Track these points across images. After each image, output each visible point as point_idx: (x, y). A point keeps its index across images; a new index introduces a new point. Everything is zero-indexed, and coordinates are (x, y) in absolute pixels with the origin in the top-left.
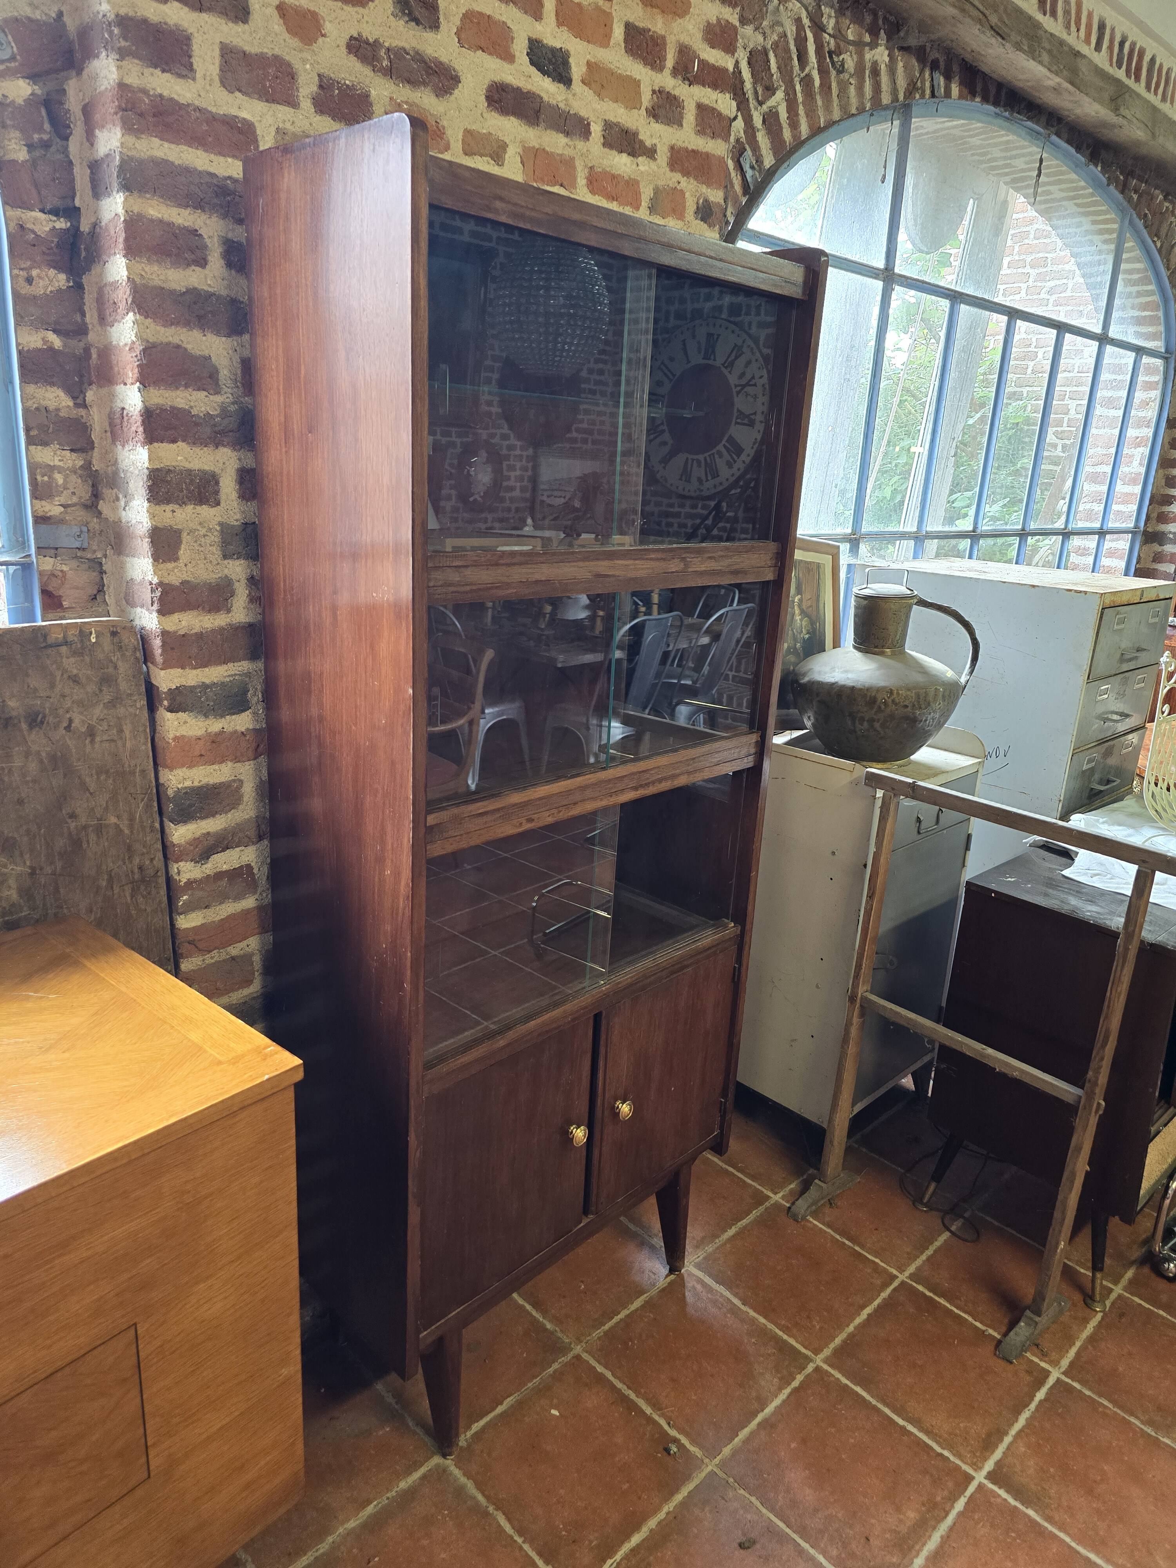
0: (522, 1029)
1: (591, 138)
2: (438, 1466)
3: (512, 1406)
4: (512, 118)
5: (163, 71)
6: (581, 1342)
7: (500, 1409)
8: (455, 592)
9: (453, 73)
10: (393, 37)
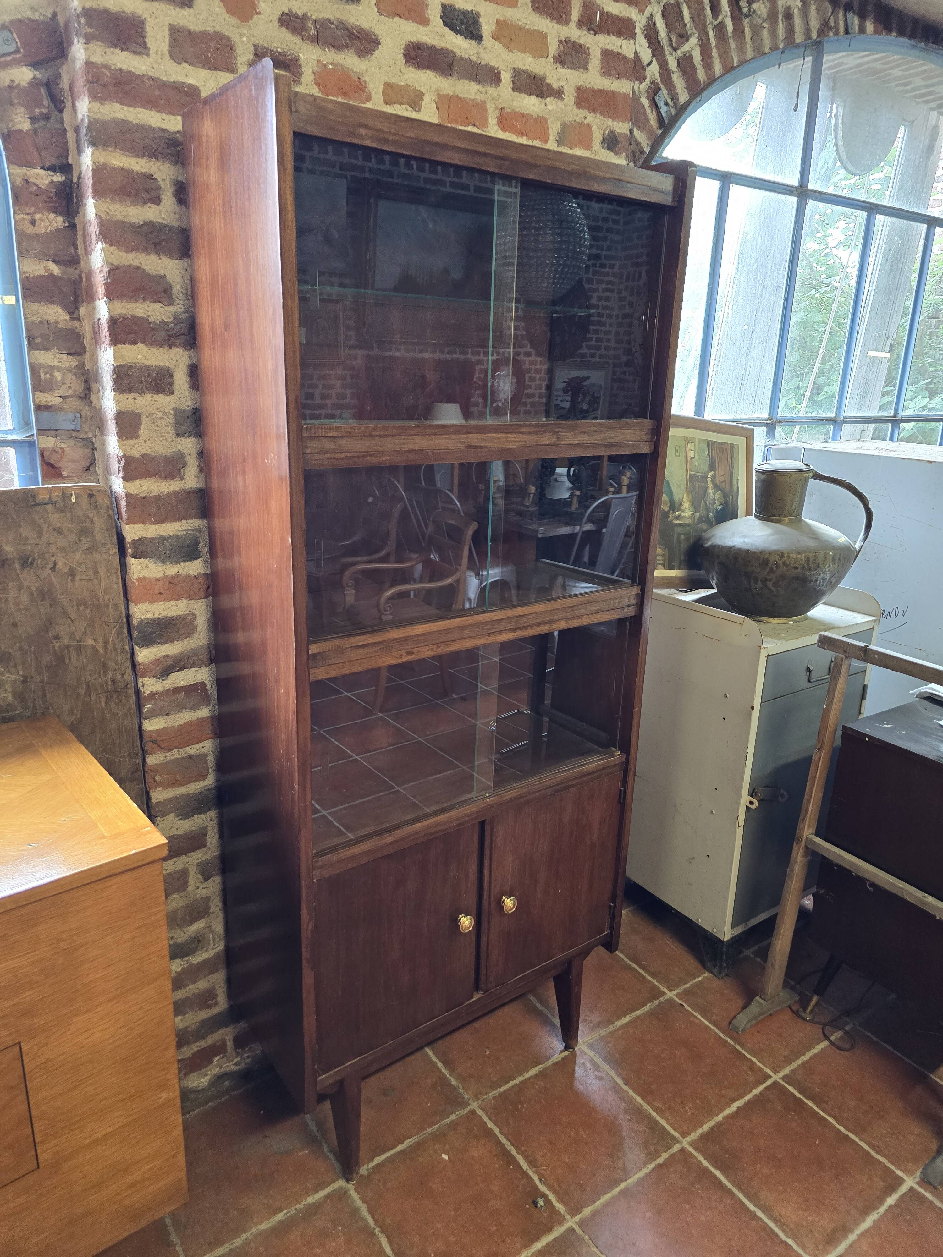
0: (407, 830)
1: (501, 85)
2: (341, 1188)
3: (411, 1145)
4: (428, 71)
5: (122, 50)
6: (478, 1099)
7: (400, 1148)
8: (331, 458)
9: (373, 37)
10: (319, 11)
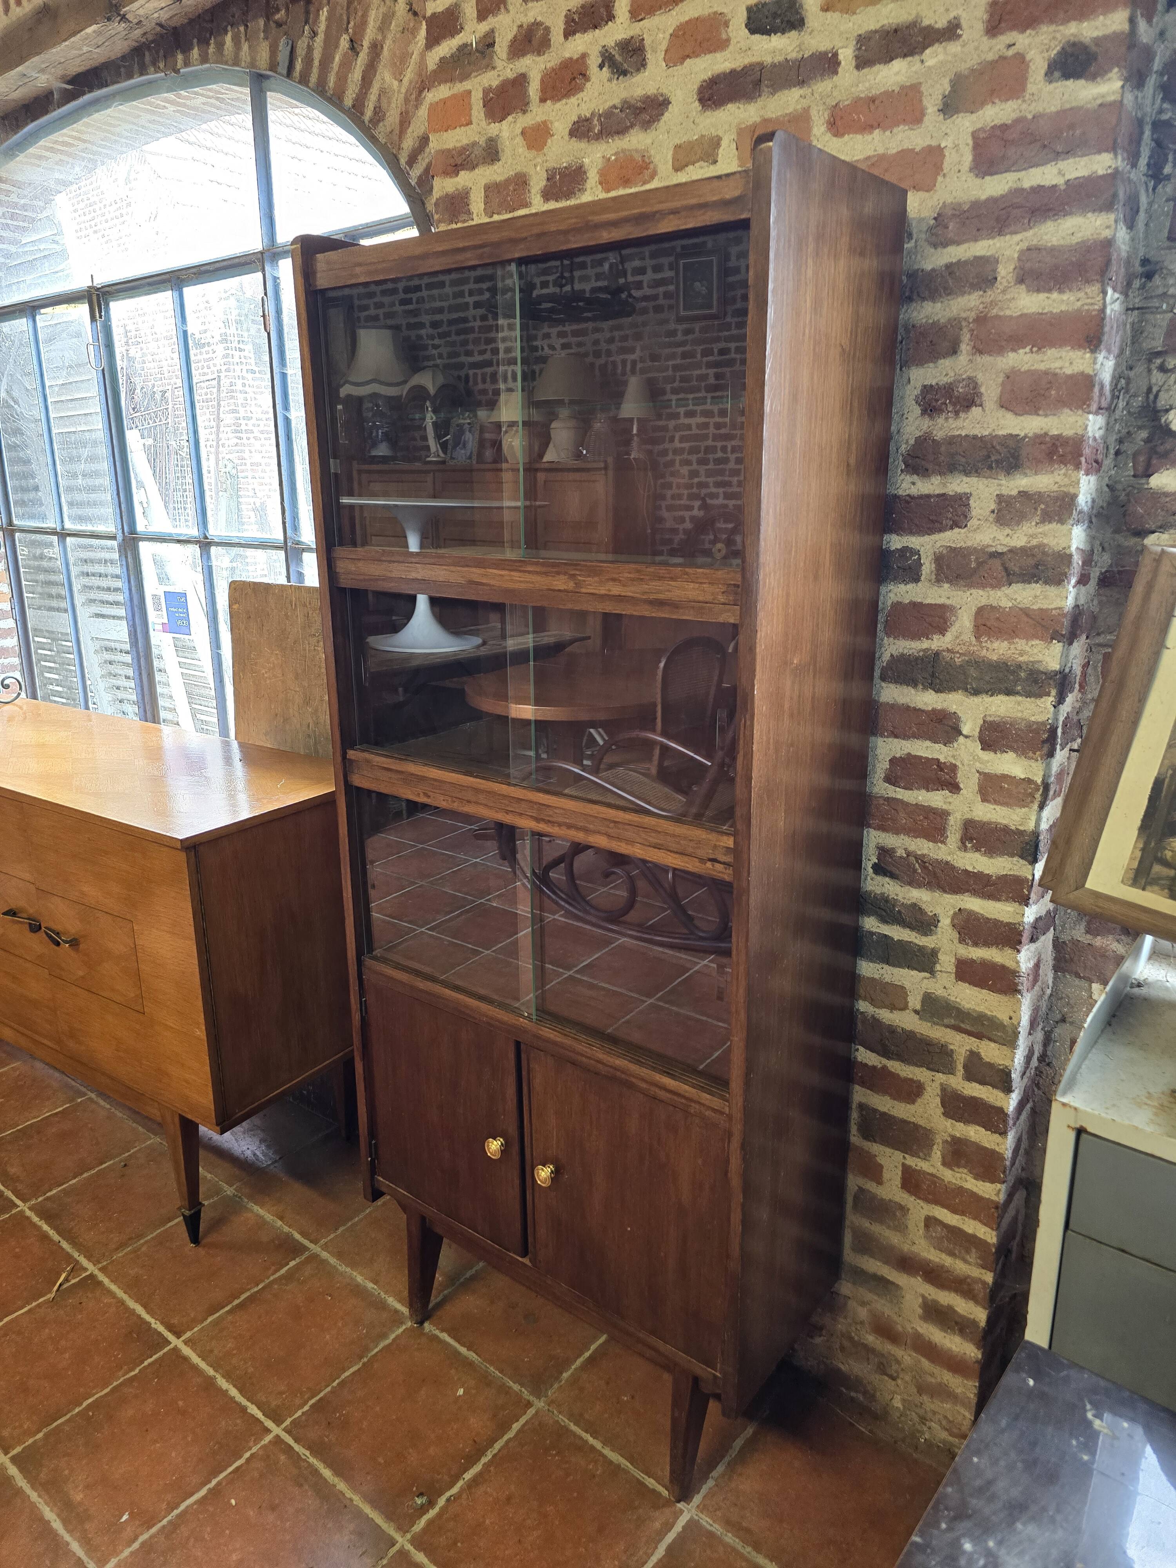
1: (840, 70)
2: (406, 1317)
4: (729, 106)
6: (550, 1405)
7: (463, 1350)
9: (661, 99)
10: (606, 101)
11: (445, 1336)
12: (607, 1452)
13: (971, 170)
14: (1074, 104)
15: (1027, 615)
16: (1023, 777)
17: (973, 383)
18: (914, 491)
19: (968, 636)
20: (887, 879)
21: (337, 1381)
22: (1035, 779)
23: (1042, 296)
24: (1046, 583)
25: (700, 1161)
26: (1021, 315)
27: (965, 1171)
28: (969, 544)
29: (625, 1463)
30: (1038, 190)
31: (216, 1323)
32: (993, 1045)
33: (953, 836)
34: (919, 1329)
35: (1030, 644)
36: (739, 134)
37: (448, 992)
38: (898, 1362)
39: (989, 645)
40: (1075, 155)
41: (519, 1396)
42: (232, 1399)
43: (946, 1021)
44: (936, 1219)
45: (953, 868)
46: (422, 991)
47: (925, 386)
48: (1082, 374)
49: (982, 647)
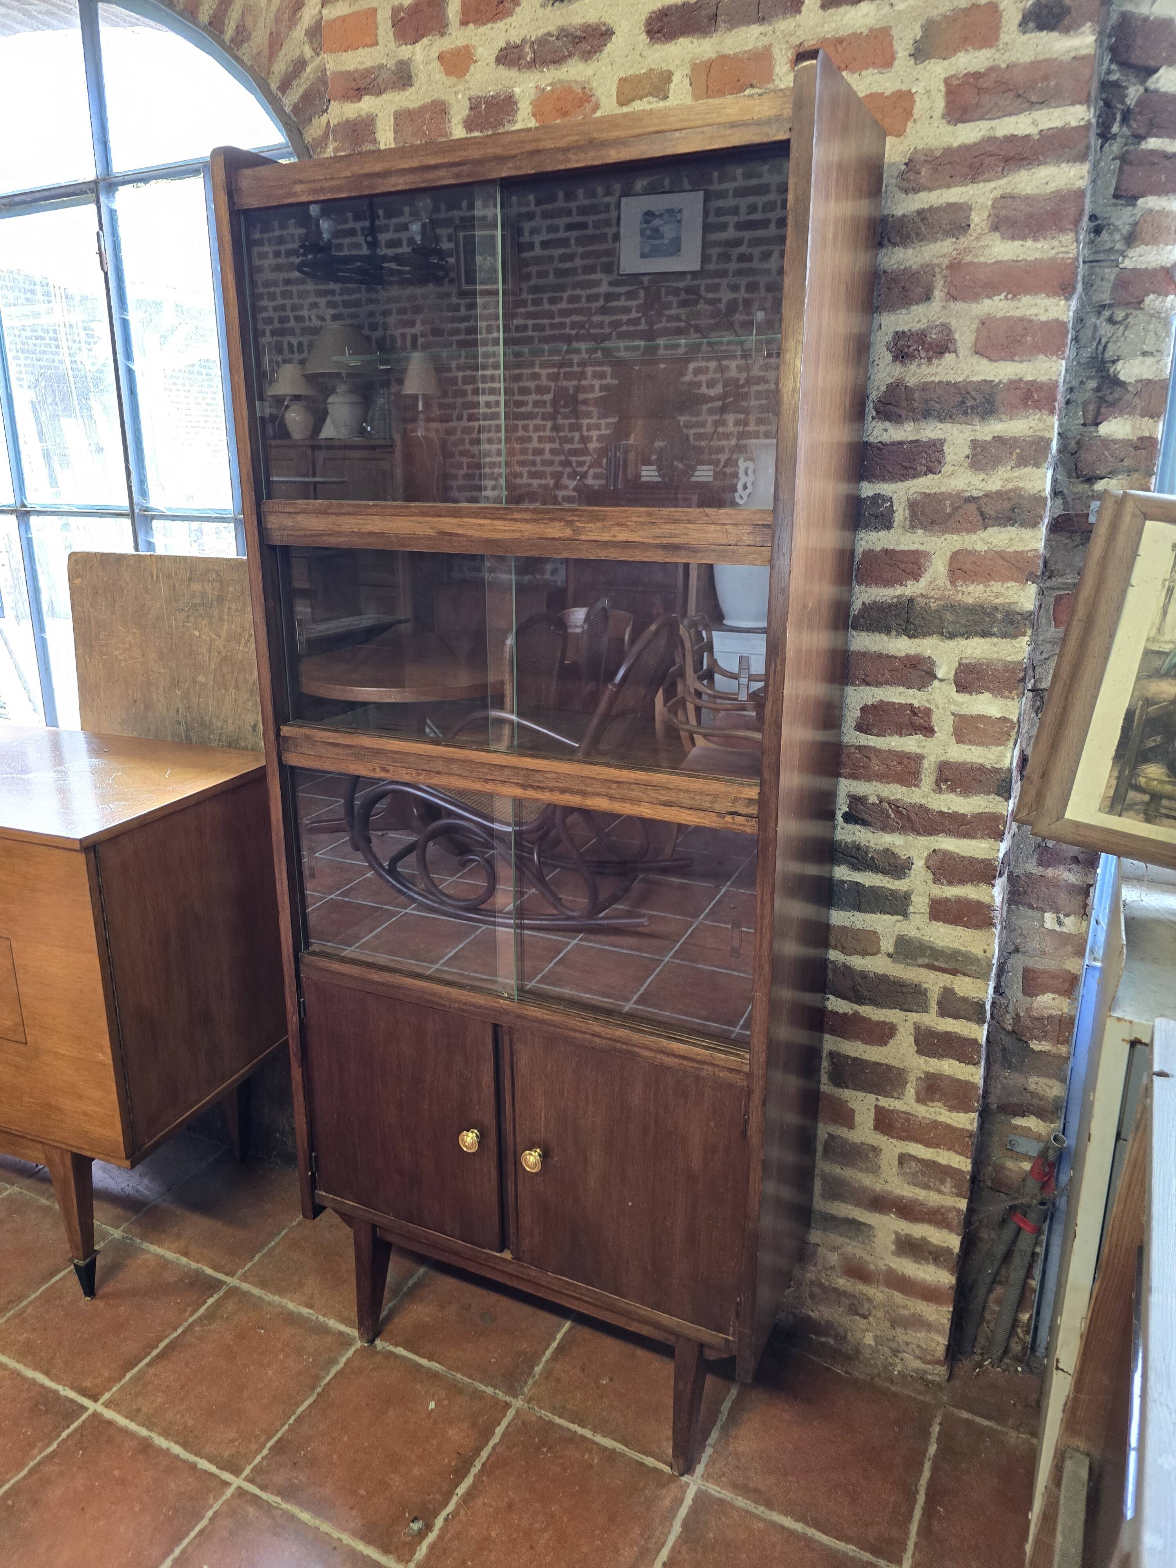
1: (804, 9)
2: (353, 1338)
3: (431, 1369)
4: (681, 40)
6: (529, 1403)
7: (424, 1362)
8: (290, 535)
9: (604, 28)
10: (539, 28)
11: (400, 1351)
12: (599, 1439)
13: (943, 117)
14: (1048, 56)
15: (1003, 558)
16: (998, 716)
17: (946, 329)
18: (886, 438)
19: (943, 580)
20: (858, 827)
21: (293, 1418)
22: (1011, 717)
23: (1017, 243)
24: (1022, 525)
25: (712, 1124)
26: (996, 262)
27: (940, 1104)
28: (944, 489)
29: (619, 1447)
30: (1011, 139)
31: (137, 1379)
32: (967, 979)
33: (928, 779)
34: (892, 1265)
35: (1005, 586)
36: (693, 70)
37: (409, 981)
38: (870, 1300)
39: (964, 588)
40: (1049, 106)
41: (495, 1399)
42: (177, 1457)
43: (920, 961)
44: (910, 1155)
45: (927, 810)
46: (378, 983)
47: (897, 333)
48: (1057, 320)
49: (958, 592)
